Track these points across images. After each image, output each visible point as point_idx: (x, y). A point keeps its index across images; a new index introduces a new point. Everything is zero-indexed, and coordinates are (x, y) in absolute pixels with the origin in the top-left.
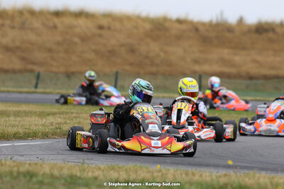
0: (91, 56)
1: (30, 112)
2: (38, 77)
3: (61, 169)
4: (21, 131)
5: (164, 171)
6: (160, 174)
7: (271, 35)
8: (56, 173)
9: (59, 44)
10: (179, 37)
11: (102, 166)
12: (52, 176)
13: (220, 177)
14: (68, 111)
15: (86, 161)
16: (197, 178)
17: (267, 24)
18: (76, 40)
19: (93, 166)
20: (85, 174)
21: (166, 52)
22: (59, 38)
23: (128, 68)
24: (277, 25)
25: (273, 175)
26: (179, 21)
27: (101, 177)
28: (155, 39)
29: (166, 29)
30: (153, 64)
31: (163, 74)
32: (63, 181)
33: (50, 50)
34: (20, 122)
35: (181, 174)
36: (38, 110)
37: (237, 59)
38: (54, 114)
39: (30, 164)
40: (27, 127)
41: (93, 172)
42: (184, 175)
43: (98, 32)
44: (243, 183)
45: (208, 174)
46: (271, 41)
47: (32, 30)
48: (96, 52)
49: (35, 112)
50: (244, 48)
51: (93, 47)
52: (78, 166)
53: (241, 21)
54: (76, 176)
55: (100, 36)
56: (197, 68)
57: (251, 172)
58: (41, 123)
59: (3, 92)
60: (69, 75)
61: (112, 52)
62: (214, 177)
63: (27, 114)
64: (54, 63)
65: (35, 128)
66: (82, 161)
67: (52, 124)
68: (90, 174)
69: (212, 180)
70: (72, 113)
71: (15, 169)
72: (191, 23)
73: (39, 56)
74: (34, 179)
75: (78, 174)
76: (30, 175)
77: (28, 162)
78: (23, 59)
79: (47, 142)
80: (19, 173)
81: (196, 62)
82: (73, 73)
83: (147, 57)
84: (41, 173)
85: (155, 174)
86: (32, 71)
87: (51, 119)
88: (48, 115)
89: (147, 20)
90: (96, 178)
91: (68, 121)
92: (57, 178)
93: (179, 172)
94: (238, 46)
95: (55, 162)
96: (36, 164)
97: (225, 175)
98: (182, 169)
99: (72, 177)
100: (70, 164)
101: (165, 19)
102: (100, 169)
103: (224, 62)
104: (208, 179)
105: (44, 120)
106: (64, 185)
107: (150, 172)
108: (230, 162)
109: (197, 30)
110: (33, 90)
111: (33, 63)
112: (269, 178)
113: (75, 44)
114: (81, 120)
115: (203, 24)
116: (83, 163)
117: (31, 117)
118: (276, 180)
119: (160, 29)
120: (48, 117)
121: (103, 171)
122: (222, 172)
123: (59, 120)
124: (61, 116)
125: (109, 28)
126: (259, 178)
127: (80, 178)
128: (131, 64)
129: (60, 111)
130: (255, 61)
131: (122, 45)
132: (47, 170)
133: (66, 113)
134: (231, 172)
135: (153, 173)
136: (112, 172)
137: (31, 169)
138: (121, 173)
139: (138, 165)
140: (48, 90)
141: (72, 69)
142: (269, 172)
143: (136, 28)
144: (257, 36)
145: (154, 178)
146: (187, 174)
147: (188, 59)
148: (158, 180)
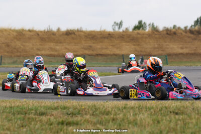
5: (28, 102)
6: (26, 103)
7: (73, 36)
10: (30, 38)
13: (54, 103)
16: (43, 104)
17: (71, 30)
21: (24, 46)
23: (6, 54)
24: (76, 31)
25: (79, 101)
26: (30, 31)
28: (19, 39)
29: (24, 35)
30: (18, 51)
31: (23, 56)
37: (58, 47)
44: (66, 106)
50: (61, 43)
53: (59, 29)
56: (39, 52)
57: (69, 100)
62: (52, 104)
72: (36, 31)
81: (38, 50)
83: (15, 48)
85: (24, 103)
89: (14, 31)
93: (35, 102)
94: (58, 42)
97: (57, 102)
98: (36, 100)
101: (23, 30)
103: (51, 49)
104: (49, 104)
107: (21, 102)
108: (59, 96)
109: (38, 35)
115: (41, 32)
119: (21, 35)
122: (55, 101)
126: (73, 103)
128: (8, 52)
130: (66, 48)
131: (3, 43)
134: (59, 101)
136: (3, 103)
138: (7, 103)
139: (15, 99)
142: (77, 100)
143: (9, 34)
144: (66, 36)
145: (23, 105)
146: (39, 103)
147: (35, 49)
148: (25, 106)
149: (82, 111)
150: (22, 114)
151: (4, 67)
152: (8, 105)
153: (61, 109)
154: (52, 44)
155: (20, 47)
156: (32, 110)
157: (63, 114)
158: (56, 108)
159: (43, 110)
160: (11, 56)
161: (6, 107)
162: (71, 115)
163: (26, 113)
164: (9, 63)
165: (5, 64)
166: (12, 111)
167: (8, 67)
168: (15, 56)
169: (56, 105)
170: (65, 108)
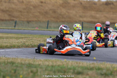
0: (38, 14)
1: (13, 37)
2: (16, 23)
3: (25, 60)
4: (9, 45)
5: (67, 62)
6: (66, 63)
7: (112, 6)
8: (23, 62)
9: (24, 9)
10: (74, 7)
11: (42, 60)
12: (21, 64)
13: (91, 64)
14: (28, 37)
15: (35, 58)
16: (81, 65)
18: (32, 7)
19: (38, 59)
20: (35, 63)
21: (68, 13)
22: (24, 7)
23: (52, 19)
24: (114, 2)
25: (112, 63)
27: (42, 64)
28: (64, 7)
29: (69, 3)
30: (63, 18)
31: (67, 22)
32: (26, 66)
33: (21, 12)
34: (8, 41)
35: (75, 63)
36: (15, 36)
37: (98, 15)
38: (22, 38)
39: (12, 59)
40: (11, 43)
41: (38, 62)
42: (76, 64)
43: (41, 4)
45: (85, 63)
46: (112, 8)
47: (13, 3)
48: (40, 12)
49: (14, 37)
50: (101, 11)
51: (39, 10)
52: (32, 59)
54: (31, 64)
55: (42, 6)
56: (81, 19)
57: (103, 62)
58: (17, 42)
59: (1, 29)
60: (28, 22)
61: (46, 13)
62: (88, 64)
63: (11, 38)
64: (22, 17)
65: (14, 44)
66: (34, 57)
67: (21, 42)
68: (37, 63)
69: (87, 65)
70: (30, 38)
71: (6, 61)
73: (16, 14)
74: (14, 65)
75: (32, 63)
76: (12, 63)
77: (12, 58)
78: (10, 15)
79: (19, 49)
80: (8, 62)
81: (81, 17)
82: (30, 21)
83: (60, 15)
84: (17, 62)
85: (64, 63)
86: (13, 20)
87: (21, 40)
88: (20, 38)
90: (39, 65)
91: (28, 41)
92: (23, 64)
93: (74, 62)
94: (98, 10)
95: (23, 58)
96: (15, 59)
98: (75, 61)
99: (29, 64)
100: (29, 59)
102: (41, 61)
103: (92, 17)
104: (86, 65)
105: (18, 41)
106: (26, 67)
107: (62, 62)
108: (95, 58)
109: (81, 3)
110: (13, 28)
111: (14, 17)
112: (111, 65)
113: (31, 9)
114: (34, 40)
115: (84, 1)
116: (34, 58)
117: (13, 39)
118: (114, 66)
119: (66, 3)
120: (20, 39)
121: (42, 62)
122: (91, 62)
123: (24, 41)
124: (25, 39)
125: (45, 3)
126: (107, 65)
127: (33, 64)
128: (54, 18)
129: (25, 36)
130: (105, 17)
131: (50, 10)
132: (19, 61)
133: (27, 38)
134: (95, 62)
135: (63, 62)
136: (46, 62)
137: (13, 60)
138: (50, 62)
139: (57, 59)
140: (20, 28)
141: (30, 20)
142: (111, 62)
143: (56, 2)
144: (106, 6)
145: (63, 65)
146: (77, 63)
147: (78, 16)
148: (65, 65)
149: (114, 72)
150: (61, 72)
151: (50, 31)
152: (51, 64)
153: (96, 69)
154: (93, 12)
155: (65, 14)
156: (70, 69)
157: (97, 74)
158: (92, 69)
159: (80, 70)
160: (57, 21)
161: (48, 66)
162: (104, 75)
163: (65, 72)
164: (55, 28)
165: (52, 29)
166: (53, 69)
167: (53, 31)
168: (60, 22)
169: (92, 66)
170: (99, 69)
